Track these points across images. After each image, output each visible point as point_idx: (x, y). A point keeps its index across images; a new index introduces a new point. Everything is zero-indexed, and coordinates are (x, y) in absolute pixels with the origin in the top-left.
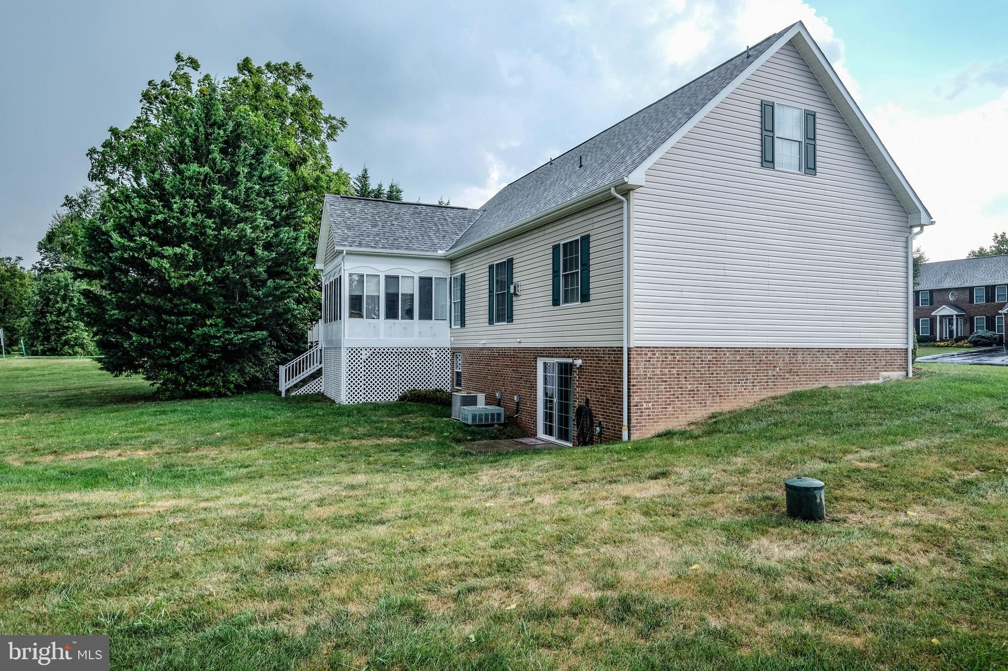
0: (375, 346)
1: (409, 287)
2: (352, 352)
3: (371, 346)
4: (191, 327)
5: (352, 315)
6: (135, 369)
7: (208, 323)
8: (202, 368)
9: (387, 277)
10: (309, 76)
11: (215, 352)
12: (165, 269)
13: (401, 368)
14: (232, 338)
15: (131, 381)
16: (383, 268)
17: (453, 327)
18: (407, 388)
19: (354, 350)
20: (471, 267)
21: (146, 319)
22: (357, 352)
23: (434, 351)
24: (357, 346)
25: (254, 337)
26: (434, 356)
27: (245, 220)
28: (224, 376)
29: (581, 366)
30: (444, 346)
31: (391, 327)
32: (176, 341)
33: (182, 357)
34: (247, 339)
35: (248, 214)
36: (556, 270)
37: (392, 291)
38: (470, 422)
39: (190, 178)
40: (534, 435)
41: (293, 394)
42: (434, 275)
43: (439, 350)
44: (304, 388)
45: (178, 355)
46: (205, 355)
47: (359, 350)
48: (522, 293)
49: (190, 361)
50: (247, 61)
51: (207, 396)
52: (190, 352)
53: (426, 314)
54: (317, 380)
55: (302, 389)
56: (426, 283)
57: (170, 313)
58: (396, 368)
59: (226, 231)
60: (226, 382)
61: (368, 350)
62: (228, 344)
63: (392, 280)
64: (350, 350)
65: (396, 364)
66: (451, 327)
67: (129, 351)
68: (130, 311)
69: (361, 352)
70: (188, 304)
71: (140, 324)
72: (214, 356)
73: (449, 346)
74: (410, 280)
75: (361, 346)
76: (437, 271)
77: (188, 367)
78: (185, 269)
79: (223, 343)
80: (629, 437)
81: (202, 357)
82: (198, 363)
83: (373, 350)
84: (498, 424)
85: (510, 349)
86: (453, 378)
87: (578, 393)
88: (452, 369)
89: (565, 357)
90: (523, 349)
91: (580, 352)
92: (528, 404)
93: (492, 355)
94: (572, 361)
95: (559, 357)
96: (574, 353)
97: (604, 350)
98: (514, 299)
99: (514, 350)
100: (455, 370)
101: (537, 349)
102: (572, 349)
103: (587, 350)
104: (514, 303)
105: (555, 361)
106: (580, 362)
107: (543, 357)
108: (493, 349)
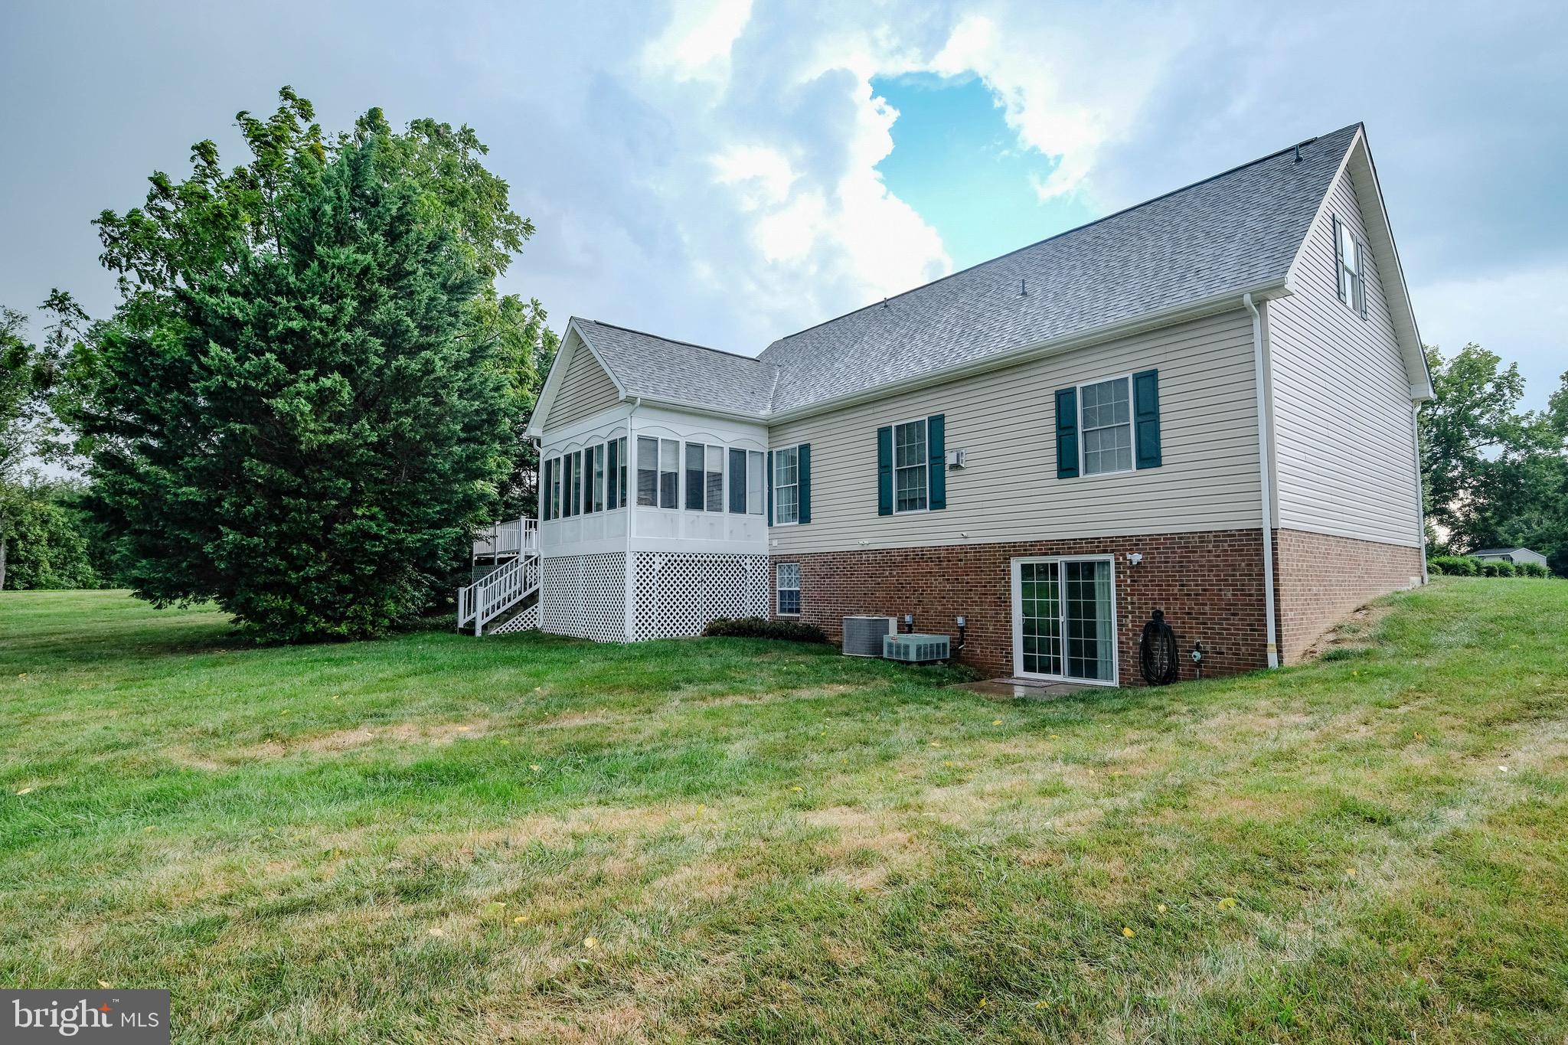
0: (673, 551)
1: (715, 463)
2: (641, 559)
3: (667, 551)
4: (331, 519)
5: (641, 501)
6: (202, 594)
7: (360, 513)
8: (342, 589)
9: (690, 446)
10: (484, 149)
11: (371, 562)
12: (302, 414)
13: (705, 586)
14: (403, 539)
15: (187, 618)
16: (686, 431)
17: (775, 524)
18: (713, 616)
19: (644, 555)
20: (827, 433)
21: (250, 504)
22: (648, 559)
23: (747, 561)
24: (648, 550)
25: (442, 537)
26: (748, 568)
27: (428, 346)
28: (376, 605)
29: (1139, 563)
30: (761, 554)
31: (693, 522)
32: (299, 543)
33: (311, 571)
34: (429, 540)
35: (432, 339)
36: (1064, 423)
37: (695, 467)
38: (913, 657)
39: (341, 269)
40: (1010, 674)
41: (493, 632)
42: (748, 447)
43: (756, 558)
44: (510, 622)
45: (302, 568)
46: (347, 567)
47: (651, 556)
48: (969, 464)
49: (321, 578)
50: (374, 114)
51: (341, 639)
52: (322, 563)
53: (738, 505)
54: (530, 610)
55: (507, 624)
56: (738, 457)
57: (296, 493)
58: (699, 585)
59: (402, 360)
60: (379, 614)
61: (663, 556)
62: (394, 550)
63: (695, 450)
64: (638, 555)
65: (699, 579)
66: (770, 524)
67: (213, 560)
68: (218, 488)
69: (654, 559)
70: (330, 480)
71: (238, 511)
72: (369, 569)
73: (768, 554)
74: (718, 452)
75: (654, 551)
76: (754, 442)
77: (318, 588)
78: (330, 420)
79: (386, 546)
80: (1280, 662)
81: (343, 571)
82: (336, 581)
83: (669, 556)
84: (942, 660)
85: (937, 548)
86: (773, 600)
87: (1132, 603)
88: (773, 587)
89: (1093, 552)
90: (973, 547)
91: (1134, 543)
92: (991, 628)
93: (887, 560)
94: (1110, 558)
95: (1075, 553)
96: (1119, 545)
97: (1203, 536)
98: (948, 474)
99: (949, 549)
100: (778, 589)
101: (1014, 545)
102: (1112, 540)
103: (1154, 538)
104: (947, 481)
105: (1060, 560)
106: (1136, 558)
107: (1031, 555)
108: (888, 551)
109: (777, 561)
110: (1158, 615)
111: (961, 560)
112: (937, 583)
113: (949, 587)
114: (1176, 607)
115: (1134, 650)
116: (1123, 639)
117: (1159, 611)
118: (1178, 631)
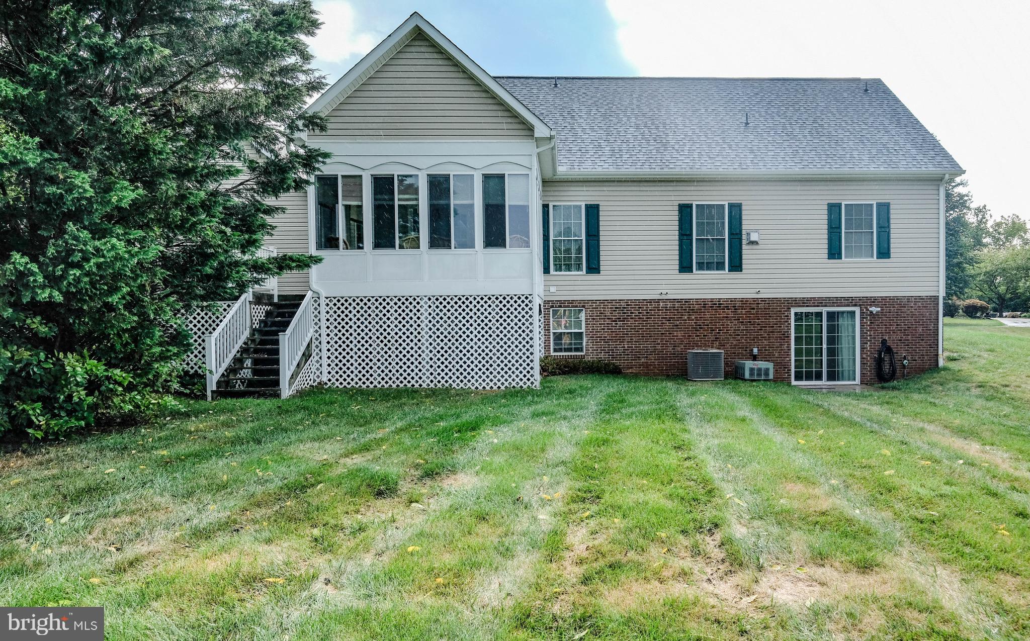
17: (553, 272)
20: (620, 199)
29: (876, 313)
36: (834, 226)
66: (546, 271)
85: (732, 300)
86: (547, 341)
87: (870, 335)
88: (547, 330)
89: (848, 306)
90: (763, 300)
91: (873, 301)
92: (777, 355)
93: (684, 307)
94: (857, 310)
95: (837, 306)
96: (863, 302)
97: (909, 298)
98: (744, 247)
99: (744, 301)
100: (552, 331)
101: (795, 299)
102: (860, 299)
103: (884, 299)
104: (744, 252)
105: (825, 310)
106: (874, 309)
107: (807, 306)
108: (687, 301)
109: (551, 307)
110: (884, 342)
111: (754, 309)
112: (732, 325)
113: (742, 327)
114: (894, 337)
115: (870, 362)
116: (864, 356)
117: (885, 340)
118: (895, 350)
